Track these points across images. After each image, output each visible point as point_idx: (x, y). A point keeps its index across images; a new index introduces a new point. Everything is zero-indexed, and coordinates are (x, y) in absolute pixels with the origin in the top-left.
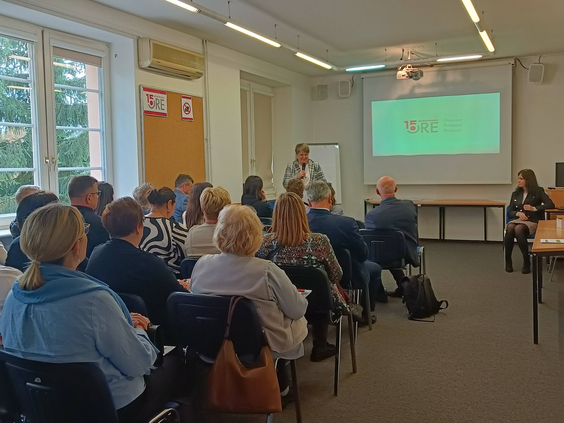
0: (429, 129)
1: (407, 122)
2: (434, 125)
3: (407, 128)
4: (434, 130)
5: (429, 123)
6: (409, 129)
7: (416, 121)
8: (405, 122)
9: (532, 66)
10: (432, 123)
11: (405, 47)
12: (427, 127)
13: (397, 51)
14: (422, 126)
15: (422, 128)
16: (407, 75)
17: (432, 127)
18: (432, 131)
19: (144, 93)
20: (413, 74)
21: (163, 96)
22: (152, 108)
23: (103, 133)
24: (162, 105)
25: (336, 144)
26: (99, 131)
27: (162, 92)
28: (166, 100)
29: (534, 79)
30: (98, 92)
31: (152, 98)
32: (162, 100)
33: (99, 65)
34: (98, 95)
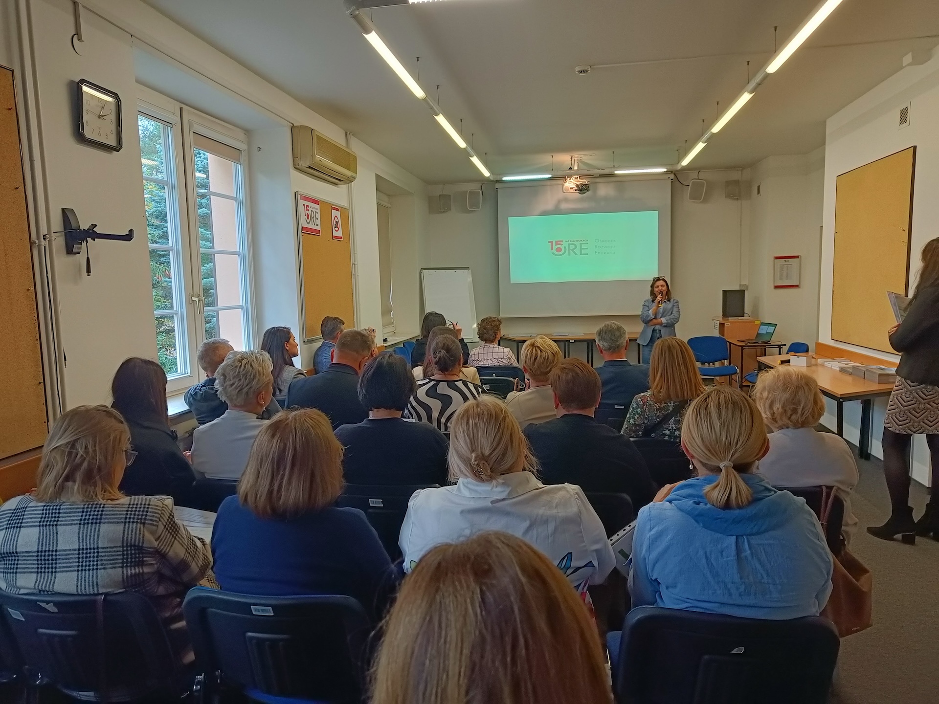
0: (577, 251)
1: (551, 242)
3: (552, 249)
5: (578, 244)
6: (554, 251)
7: (562, 241)
8: (549, 242)
9: (693, 183)
10: (581, 244)
11: (577, 156)
12: (575, 249)
13: (564, 159)
14: (569, 247)
15: (569, 250)
16: (577, 189)
17: (581, 249)
18: (581, 254)
19: (301, 203)
20: (584, 187)
21: (318, 207)
22: (308, 223)
23: (244, 257)
24: (317, 219)
25: (468, 268)
26: (238, 254)
27: (316, 202)
28: (319, 213)
29: (695, 197)
30: (235, 199)
31: (307, 210)
32: (317, 213)
33: (238, 160)
34: (235, 203)
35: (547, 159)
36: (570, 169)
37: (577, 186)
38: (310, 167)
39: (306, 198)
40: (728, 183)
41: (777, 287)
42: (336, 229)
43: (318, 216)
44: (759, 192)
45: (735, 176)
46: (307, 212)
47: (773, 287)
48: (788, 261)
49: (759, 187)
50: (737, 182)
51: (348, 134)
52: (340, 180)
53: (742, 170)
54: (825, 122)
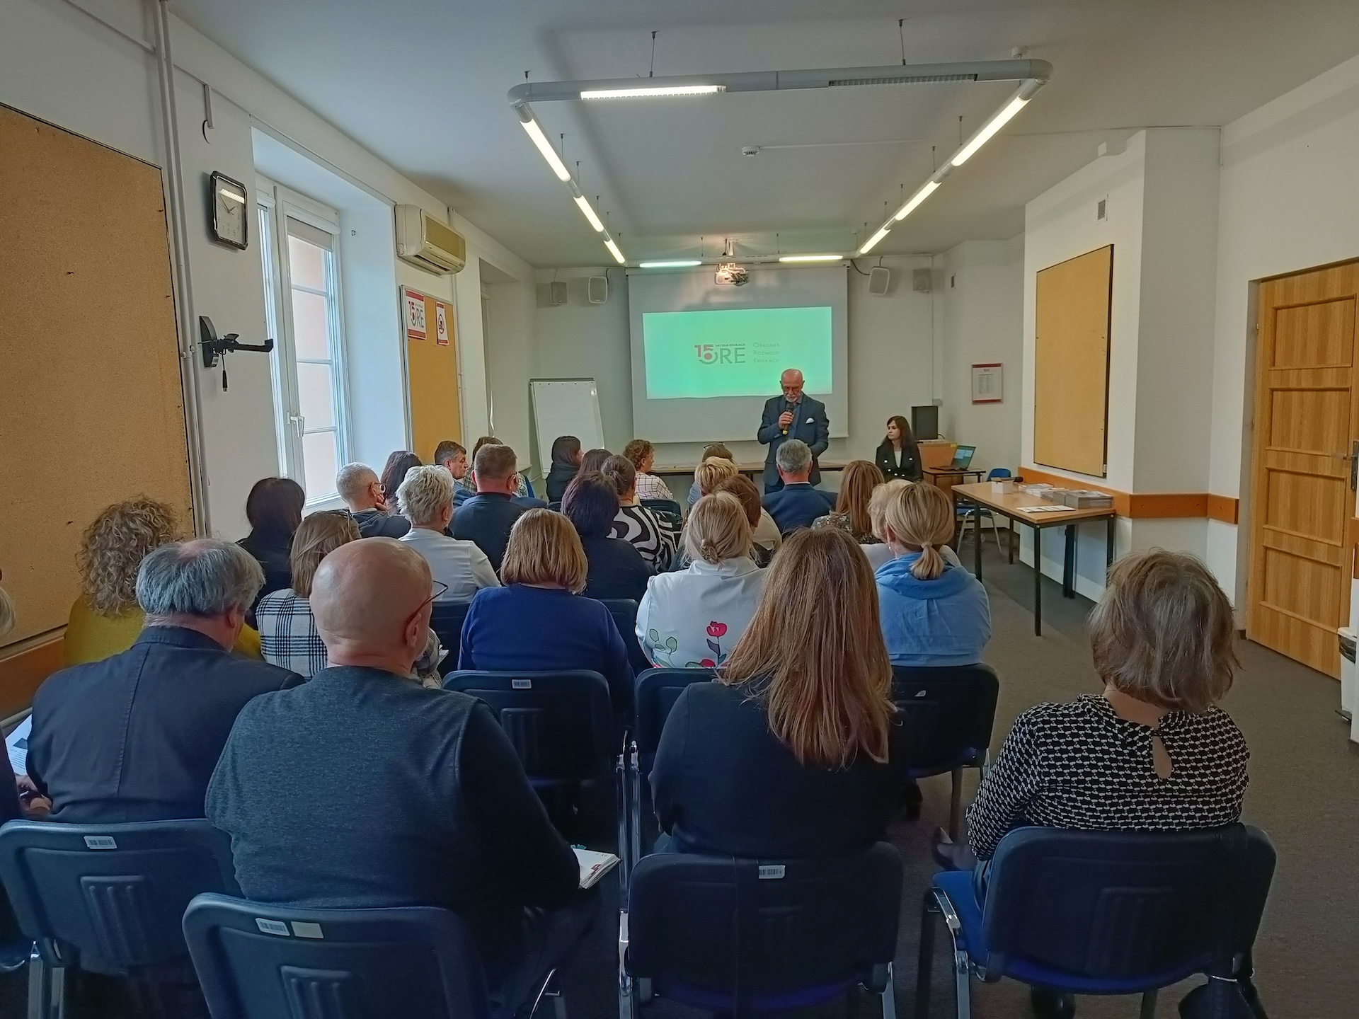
0: (732, 357)
1: (699, 347)
2: (739, 352)
3: (699, 356)
4: (739, 359)
5: (732, 349)
6: (702, 358)
7: (712, 346)
8: (696, 346)
9: (874, 271)
10: (736, 349)
11: (732, 238)
12: (728, 355)
13: (717, 241)
14: (721, 353)
15: (722, 356)
16: (732, 279)
17: (736, 355)
18: (736, 362)
19: (406, 299)
20: (741, 277)
21: (422, 303)
22: (414, 325)
23: (337, 368)
24: (422, 318)
25: (592, 379)
26: (330, 363)
27: (420, 298)
28: (424, 311)
29: (876, 289)
30: (326, 295)
31: (413, 308)
32: (421, 311)
33: (328, 247)
34: (325, 299)
35: (695, 241)
36: (725, 254)
37: (733, 276)
38: (417, 256)
39: (410, 294)
40: (917, 273)
41: (976, 402)
42: (441, 331)
43: (423, 315)
44: (953, 285)
45: (925, 263)
46: (413, 311)
47: (971, 402)
48: (988, 370)
49: (953, 278)
50: (927, 272)
51: (451, 210)
52: (446, 270)
53: (932, 257)
54: (1024, 206)
